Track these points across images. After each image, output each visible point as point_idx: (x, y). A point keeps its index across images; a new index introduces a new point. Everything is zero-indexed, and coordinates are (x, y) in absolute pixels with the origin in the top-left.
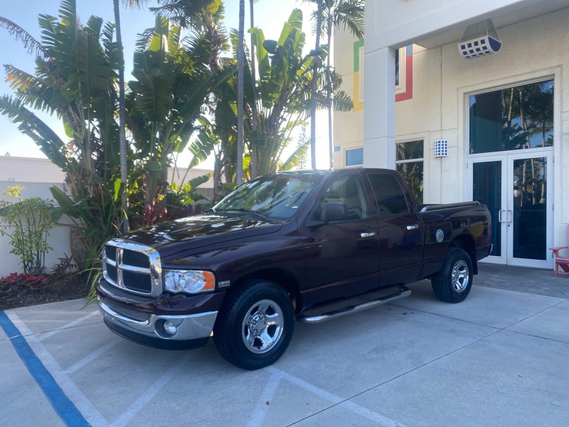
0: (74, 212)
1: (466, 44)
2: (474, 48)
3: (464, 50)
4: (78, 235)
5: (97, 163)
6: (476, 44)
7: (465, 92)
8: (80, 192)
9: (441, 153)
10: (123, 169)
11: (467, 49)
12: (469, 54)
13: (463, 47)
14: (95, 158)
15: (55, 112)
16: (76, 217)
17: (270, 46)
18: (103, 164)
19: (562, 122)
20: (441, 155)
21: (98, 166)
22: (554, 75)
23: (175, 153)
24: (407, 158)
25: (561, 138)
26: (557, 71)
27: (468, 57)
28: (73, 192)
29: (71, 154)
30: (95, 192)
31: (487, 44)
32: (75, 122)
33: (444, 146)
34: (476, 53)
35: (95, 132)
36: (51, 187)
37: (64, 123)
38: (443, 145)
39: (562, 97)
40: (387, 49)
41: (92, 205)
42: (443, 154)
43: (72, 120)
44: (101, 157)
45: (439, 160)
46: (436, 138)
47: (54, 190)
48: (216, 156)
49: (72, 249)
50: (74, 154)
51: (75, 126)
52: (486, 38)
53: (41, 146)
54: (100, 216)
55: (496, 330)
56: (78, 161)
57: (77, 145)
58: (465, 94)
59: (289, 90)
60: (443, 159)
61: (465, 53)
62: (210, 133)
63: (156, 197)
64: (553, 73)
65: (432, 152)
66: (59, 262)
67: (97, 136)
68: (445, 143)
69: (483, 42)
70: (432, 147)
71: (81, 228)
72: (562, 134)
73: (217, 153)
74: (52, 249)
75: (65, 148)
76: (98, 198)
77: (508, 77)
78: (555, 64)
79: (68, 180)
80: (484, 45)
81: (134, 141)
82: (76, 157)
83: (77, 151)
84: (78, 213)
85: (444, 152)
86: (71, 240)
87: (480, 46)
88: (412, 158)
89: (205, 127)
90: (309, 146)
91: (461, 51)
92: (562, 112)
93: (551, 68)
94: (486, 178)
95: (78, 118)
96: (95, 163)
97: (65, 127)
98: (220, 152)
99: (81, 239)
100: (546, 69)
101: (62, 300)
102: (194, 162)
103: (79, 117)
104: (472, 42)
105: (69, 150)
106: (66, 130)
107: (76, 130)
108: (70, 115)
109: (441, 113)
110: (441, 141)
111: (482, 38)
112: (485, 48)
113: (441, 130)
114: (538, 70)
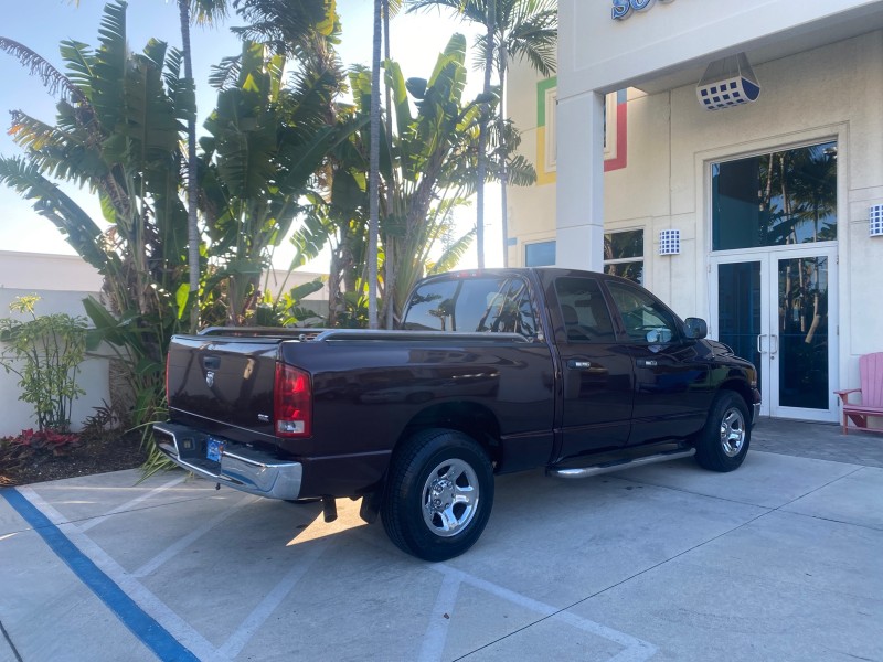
0: (116, 337)
1: (708, 88)
2: (720, 94)
3: (705, 98)
4: (122, 372)
5: (151, 262)
6: (723, 88)
7: (705, 158)
8: (125, 306)
9: (670, 249)
10: (193, 270)
11: (710, 96)
12: (713, 103)
13: (704, 93)
14: (148, 254)
15: (87, 183)
16: (121, 345)
17: (416, 86)
18: (162, 263)
19: (849, 204)
20: (670, 253)
21: (153, 266)
22: (836, 135)
23: (270, 247)
24: (616, 257)
25: (849, 227)
26: (841, 130)
27: (711, 108)
28: (114, 306)
29: (112, 246)
30: (149, 306)
31: (740, 89)
32: (119, 198)
33: (675, 239)
34: (722, 101)
35: (149, 214)
36: (85, 298)
37: (101, 199)
38: (673, 237)
39: (848, 167)
40: (592, 93)
41: (143, 326)
42: (673, 251)
43: (113, 195)
44: (158, 252)
45: (668, 259)
46: (663, 226)
47: (88, 303)
48: (333, 252)
49: (111, 393)
50: (117, 247)
51: (118, 205)
52: (738, 80)
53: (67, 235)
54: (157, 342)
55: (766, 511)
56: (122, 258)
57: (122, 234)
58: (705, 161)
59: (443, 152)
60: (673, 258)
61: (707, 102)
62: (322, 216)
63: (243, 313)
64: (834, 132)
65: (656, 248)
66: (94, 413)
67: (152, 220)
68: (675, 235)
69: (733, 85)
70: (656, 239)
71: (126, 362)
72: (849, 223)
73: (335, 247)
74: (85, 394)
75: (102, 237)
76: (153, 315)
77: (770, 138)
78: (838, 120)
79: (107, 287)
80: (735, 90)
81: (207, 229)
82: (119, 252)
83: (121, 243)
84: (123, 338)
85: (675, 248)
86: (110, 379)
87: (729, 91)
88: (624, 257)
89: (316, 207)
90: (475, 237)
91: (701, 99)
93: (833, 125)
94: (738, 287)
95: (123, 192)
96: (149, 261)
97: (102, 205)
98: (339, 246)
99: (126, 378)
100: (826, 126)
101: (102, 471)
102: (298, 262)
103: (126, 192)
104: (718, 85)
105: (108, 241)
106: (104, 210)
107: (120, 211)
108: (110, 187)
109: (670, 190)
110: (670, 231)
111: (732, 80)
112: (736, 95)
113: (670, 215)
114: (813, 128)
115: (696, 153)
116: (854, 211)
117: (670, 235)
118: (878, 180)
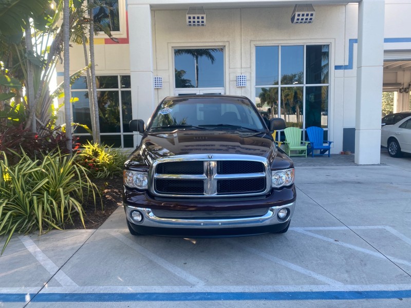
1: (192, 16)
2: (196, 20)
3: (190, 20)
6: (198, 18)
11: (192, 20)
12: (192, 23)
13: (190, 18)
19: (229, 74)
20: (157, 88)
22: (225, 46)
25: (229, 82)
26: (227, 44)
27: (191, 25)
31: (205, 20)
33: (161, 81)
34: (196, 23)
38: (158, 80)
40: (149, 6)
42: (160, 86)
52: (205, 16)
58: (172, 47)
60: (159, 90)
61: (190, 22)
64: (224, 44)
68: (161, 79)
69: (203, 18)
77: (200, 42)
78: (226, 40)
80: (202, 20)
87: (200, 20)
91: (188, 20)
92: (229, 68)
93: (224, 42)
100: (221, 42)
104: (196, 16)
109: (157, 58)
110: (156, 77)
111: (202, 15)
112: (203, 22)
113: (157, 70)
114: (217, 42)
115: (168, 43)
116: (231, 77)
117: (156, 79)
118: (239, 66)
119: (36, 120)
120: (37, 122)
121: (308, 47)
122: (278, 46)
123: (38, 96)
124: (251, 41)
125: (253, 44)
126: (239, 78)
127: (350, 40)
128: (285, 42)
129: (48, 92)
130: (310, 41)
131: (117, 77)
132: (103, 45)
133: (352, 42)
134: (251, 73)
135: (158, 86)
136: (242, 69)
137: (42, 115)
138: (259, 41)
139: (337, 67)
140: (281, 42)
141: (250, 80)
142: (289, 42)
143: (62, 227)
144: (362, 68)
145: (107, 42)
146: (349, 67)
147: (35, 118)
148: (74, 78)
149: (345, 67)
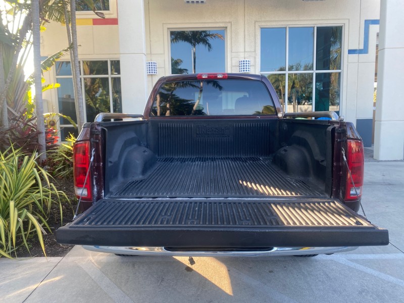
7: (168, 27)
19: (232, 58)
20: (151, 74)
22: (226, 28)
26: (229, 26)
33: (155, 67)
38: (152, 65)
45: (150, 77)
58: (168, 29)
64: (226, 26)
68: (155, 64)
72: (232, 66)
77: (199, 23)
78: (228, 21)
85: (155, 71)
92: (232, 52)
93: (225, 22)
100: (222, 22)
109: (150, 41)
110: (150, 62)
113: (151, 54)
114: (218, 23)
115: (163, 24)
116: (233, 62)
117: (150, 64)
118: (242, 50)
119: (8, 109)
120: (9, 111)
121: (318, 28)
122: (286, 28)
123: (8, 81)
124: (256, 22)
125: (257, 24)
126: (243, 63)
127: (366, 21)
128: (294, 23)
129: (23, 76)
130: (321, 22)
131: (106, 62)
132: (91, 26)
133: (368, 23)
134: (255, 58)
135: (152, 72)
136: (246, 53)
137: (15, 104)
138: (265, 21)
139: (351, 52)
140: (289, 23)
141: (254, 66)
142: (297, 23)
143: (13, 255)
144: (386, 50)
145: (95, 22)
146: (365, 51)
147: (6, 106)
148: (53, 60)
149: (360, 52)
